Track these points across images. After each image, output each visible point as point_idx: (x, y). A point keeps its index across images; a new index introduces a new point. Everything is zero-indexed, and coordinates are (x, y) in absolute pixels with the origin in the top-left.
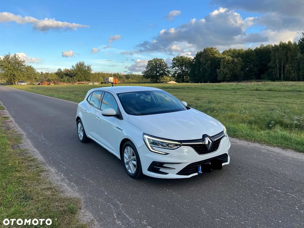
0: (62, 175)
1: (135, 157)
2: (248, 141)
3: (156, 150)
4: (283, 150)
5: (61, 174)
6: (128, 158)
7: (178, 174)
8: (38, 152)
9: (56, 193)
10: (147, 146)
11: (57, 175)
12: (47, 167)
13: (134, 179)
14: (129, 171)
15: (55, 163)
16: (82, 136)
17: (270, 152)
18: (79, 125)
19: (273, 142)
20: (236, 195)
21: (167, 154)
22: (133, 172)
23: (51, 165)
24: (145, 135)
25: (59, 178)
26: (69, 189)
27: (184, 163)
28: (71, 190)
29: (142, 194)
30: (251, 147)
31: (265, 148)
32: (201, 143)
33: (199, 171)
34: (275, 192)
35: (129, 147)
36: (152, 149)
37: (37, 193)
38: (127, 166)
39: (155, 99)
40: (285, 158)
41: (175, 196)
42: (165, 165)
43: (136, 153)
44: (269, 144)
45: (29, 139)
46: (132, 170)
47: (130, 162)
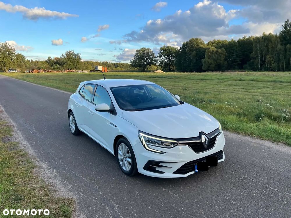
0: (54, 172)
1: (130, 154)
2: (239, 134)
3: (151, 149)
4: (273, 144)
5: (53, 171)
6: (122, 155)
7: (174, 173)
8: (29, 146)
9: (49, 193)
10: (143, 144)
11: (49, 171)
12: (38, 162)
13: (129, 177)
14: (124, 168)
15: (46, 158)
16: (74, 128)
17: (261, 146)
18: (71, 117)
19: (264, 135)
20: (234, 195)
21: (163, 153)
22: (128, 170)
23: (42, 160)
24: (140, 133)
25: (51, 175)
26: (62, 188)
27: (181, 162)
28: (64, 189)
29: (138, 194)
30: (242, 140)
31: (256, 142)
32: (198, 141)
33: (196, 170)
34: (272, 192)
35: (123, 144)
36: (148, 148)
37: (29, 194)
38: (121, 163)
39: (147, 92)
40: (277, 153)
41: (171, 196)
42: (161, 164)
43: (130, 150)
44: (259, 137)
45: (20, 131)
46: (127, 168)
47: (125, 159)
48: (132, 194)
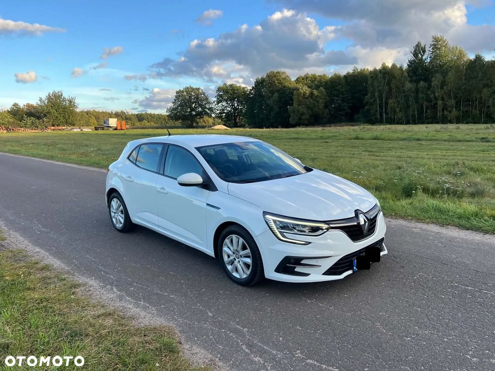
0: (115, 290)
1: (248, 251)
3: (288, 239)
4: (442, 227)
5: (112, 289)
6: (231, 253)
7: (325, 274)
8: (47, 254)
9: (124, 321)
10: (275, 234)
11: (106, 291)
12: (78, 277)
13: (245, 288)
14: (235, 274)
17: (426, 232)
19: (424, 216)
21: (308, 243)
22: (245, 276)
23: (84, 274)
24: (267, 215)
25: (111, 296)
26: (143, 314)
27: (335, 256)
28: (145, 313)
29: (271, 310)
30: (395, 225)
31: (416, 226)
32: (355, 224)
33: (354, 268)
34: (466, 291)
35: (234, 237)
36: (283, 237)
38: (229, 267)
40: (452, 240)
41: (324, 309)
42: (303, 262)
43: (250, 244)
44: (418, 220)
46: (242, 274)
47: (237, 260)
48: (262, 311)
